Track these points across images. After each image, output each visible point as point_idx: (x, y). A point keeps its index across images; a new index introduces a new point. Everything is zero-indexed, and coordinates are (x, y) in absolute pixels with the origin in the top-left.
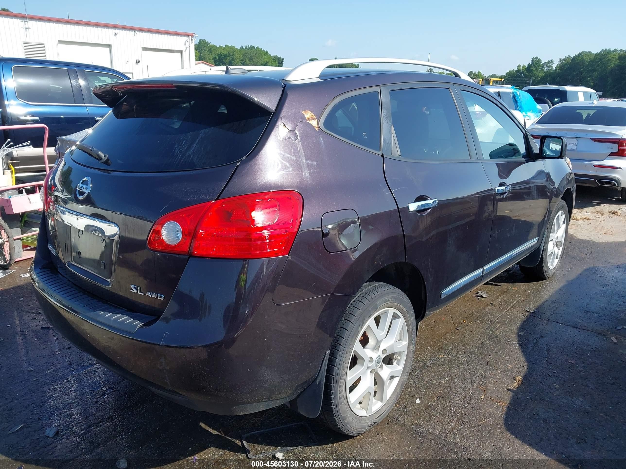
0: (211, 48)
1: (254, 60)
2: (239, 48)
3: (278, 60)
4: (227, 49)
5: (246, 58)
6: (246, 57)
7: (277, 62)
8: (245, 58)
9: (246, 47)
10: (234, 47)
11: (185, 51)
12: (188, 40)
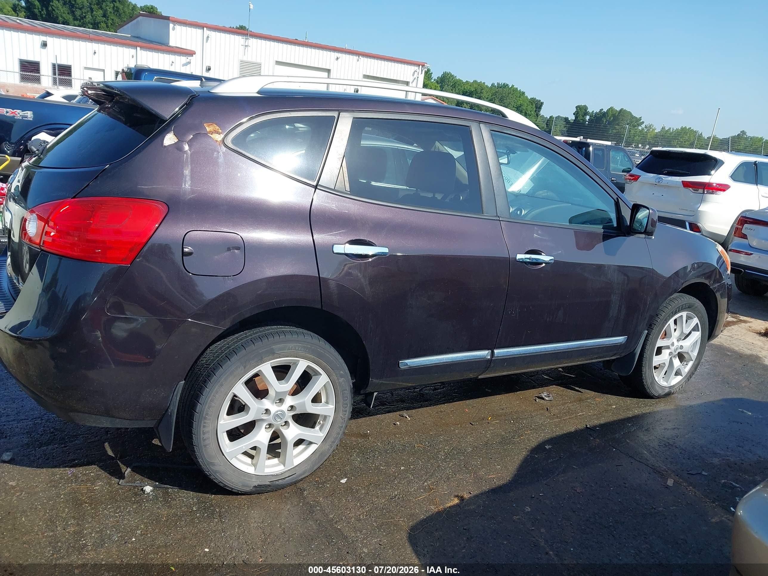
0: (455, 83)
1: (505, 101)
2: (490, 86)
3: (536, 104)
4: (476, 86)
5: (496, 98)
6: (496, 96)
7: (534, 106)
8: (494, 98)
9: (498, 84)
10: (484, 83)
11: (412, 83)
12: (418, 71)
